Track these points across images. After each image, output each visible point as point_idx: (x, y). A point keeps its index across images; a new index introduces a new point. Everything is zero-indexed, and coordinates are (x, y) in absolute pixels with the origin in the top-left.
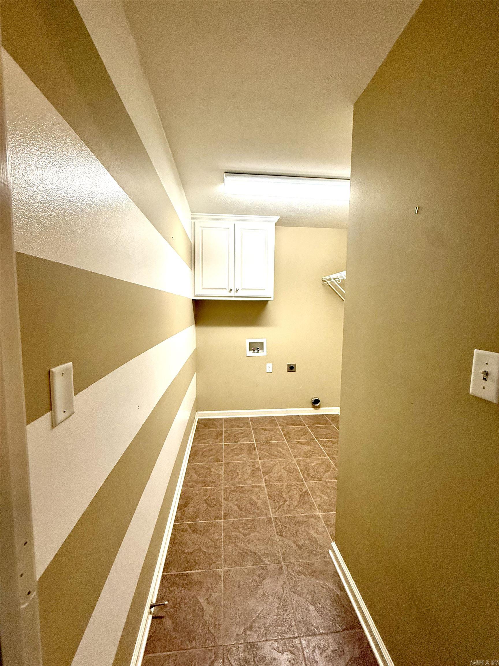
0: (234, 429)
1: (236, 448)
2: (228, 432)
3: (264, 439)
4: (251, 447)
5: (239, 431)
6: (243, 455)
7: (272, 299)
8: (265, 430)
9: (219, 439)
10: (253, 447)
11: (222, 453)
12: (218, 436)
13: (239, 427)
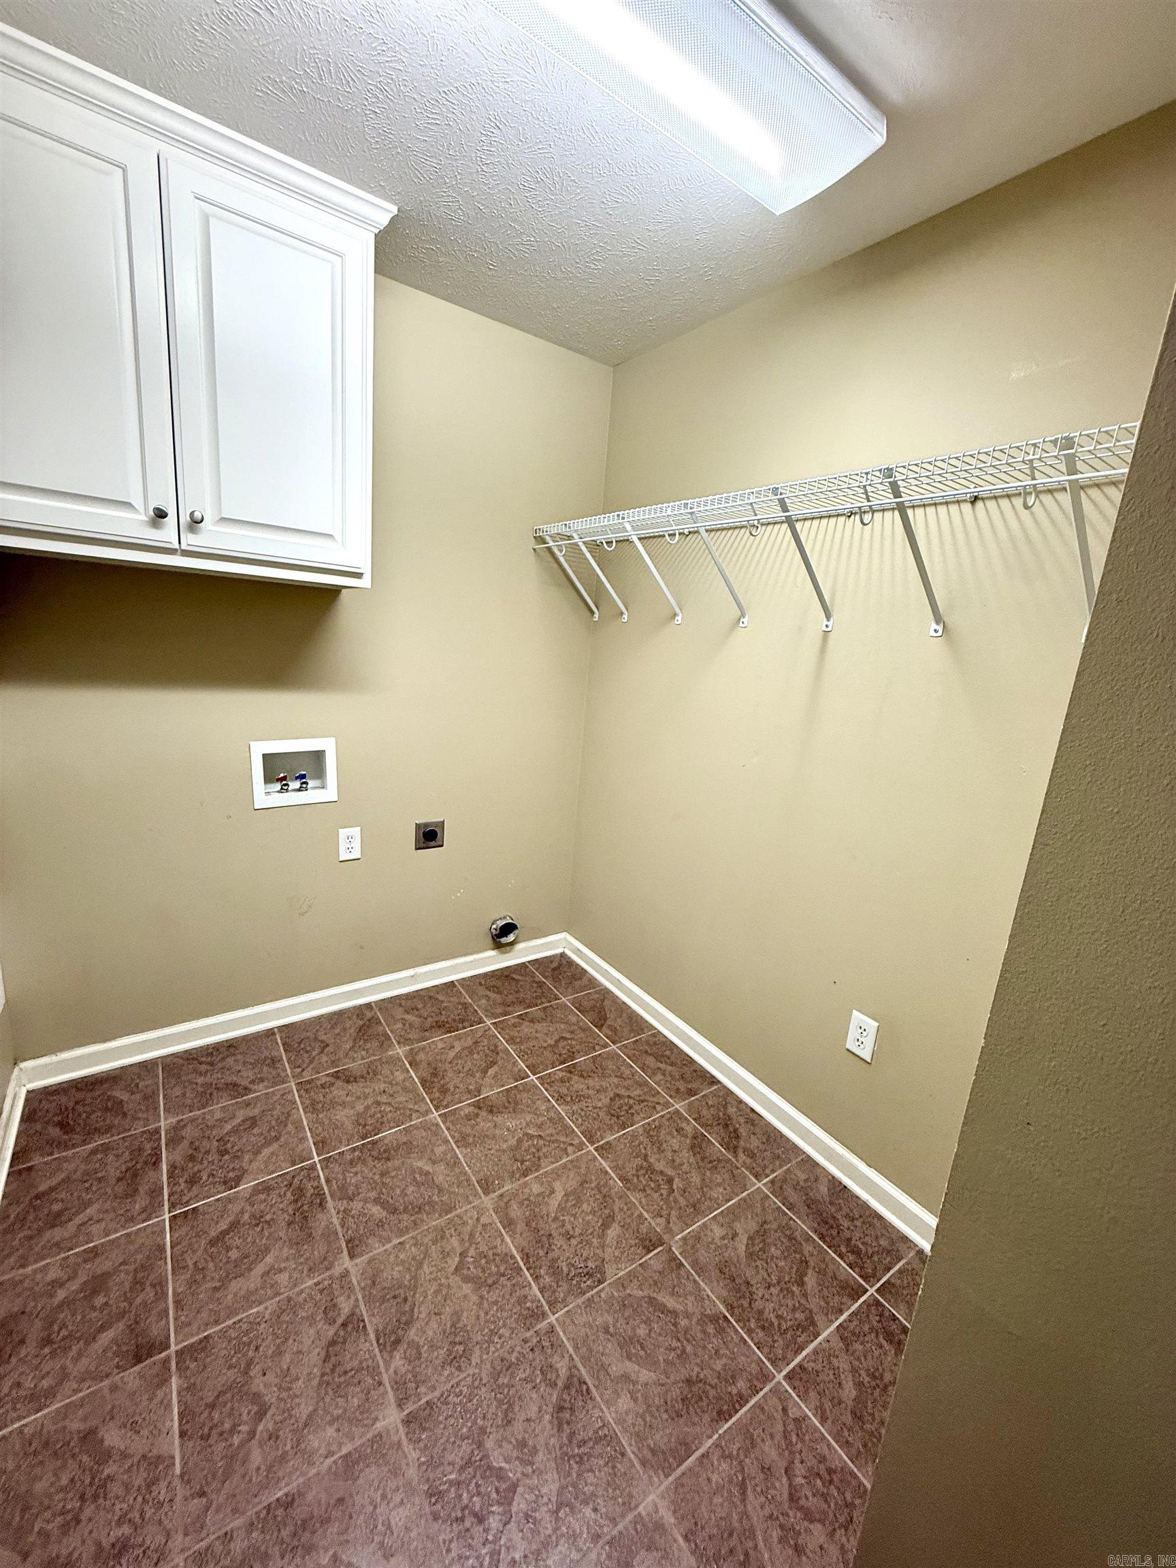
0: (216, 1109)
1: (234, 1226)
2: (188, 1132)
3: (349, 1126)
4: (301, 1190)
5: (241, 1115)
6: (269, 1259)
7: (365, 582)
8: (349, 1078)
9: (142, 1190)
10: (309, 1187)
11: (160, 1285)
12: (135, 1176)
13: (235, 1089)
